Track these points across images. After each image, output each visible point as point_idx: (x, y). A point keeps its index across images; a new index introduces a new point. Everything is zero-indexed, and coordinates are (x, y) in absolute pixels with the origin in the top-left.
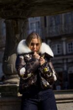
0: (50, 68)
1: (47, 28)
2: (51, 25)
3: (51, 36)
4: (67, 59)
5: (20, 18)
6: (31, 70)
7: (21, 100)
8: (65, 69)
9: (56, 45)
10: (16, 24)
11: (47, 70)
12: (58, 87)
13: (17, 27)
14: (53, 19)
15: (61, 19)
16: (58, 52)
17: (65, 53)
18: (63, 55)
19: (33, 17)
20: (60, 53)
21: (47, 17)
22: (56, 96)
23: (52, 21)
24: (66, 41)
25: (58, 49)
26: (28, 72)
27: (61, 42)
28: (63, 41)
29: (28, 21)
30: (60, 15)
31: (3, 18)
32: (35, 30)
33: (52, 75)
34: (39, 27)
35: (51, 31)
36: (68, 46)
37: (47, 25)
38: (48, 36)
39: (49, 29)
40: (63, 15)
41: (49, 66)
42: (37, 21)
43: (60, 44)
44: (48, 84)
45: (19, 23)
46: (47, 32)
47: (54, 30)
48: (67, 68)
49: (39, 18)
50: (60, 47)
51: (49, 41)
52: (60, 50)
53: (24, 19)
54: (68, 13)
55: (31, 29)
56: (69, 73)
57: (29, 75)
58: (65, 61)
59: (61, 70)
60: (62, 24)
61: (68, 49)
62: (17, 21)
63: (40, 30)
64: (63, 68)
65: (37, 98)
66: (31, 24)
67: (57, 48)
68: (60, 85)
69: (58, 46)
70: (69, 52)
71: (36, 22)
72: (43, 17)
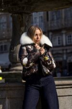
0: (50, 57)
1: (49, 22)
2: (53, 20)
3: (53, 29)
4: (66, 50)
5: (25, 13)
6: (33, 60)
7: (24, 85)
8: (65, 58)
9: (57, 37)
10: (21, 18)
11: (47, 58)
12: (59, 75)
13: (22, 21)
14: (54, 14)
15: (62, 14)
16: (59, 43)
17: (64, 44)
18: (63, 46)
19: (37, 12)
20: (61, 44)
21: (49, 12)
22: (56, 82)
23: (53, 16)
24: (65, 33)
25: (59, 41)
26: (30, 61)
27: (62, 34)
28: (63, 34)
29: (32, 15)
30: (60, 10)
31: (10, 12)
32: (38, 24)
33: (52, 63)
34: (42, 21)
35: (52, 25)
36: (67, 38)
37: (49, 19)
38: (49, 29)
39: (51, 23)
40: (63, 10)
41: (49, 55)
42: (41, 15)
43: (60, 37)
44: (49, 71)
45: (24, 17)
46: (49, 25)
47: (55, 24)
48: (67, 58)
49: (42, 13)
50: (60, 39)
51: (51, 34)
52: (61, 42)
53: (28, 13)
54: (68, 9)
55: (35, 22)
56: (68, 61)
57: (31, 64)
58: (65, 52)
59: (61, 59)
60: (62, 18)
61: (67, 41)
62: (22, 15)
63: (43, 23)
64: (63, 58)
65: (39, 84)
66: (35, 18)
67: (57, 40)
68: (61, 72)
69: (59, 38)
70: (68, 44)
71: (40, 17)
72: (46, 12)
